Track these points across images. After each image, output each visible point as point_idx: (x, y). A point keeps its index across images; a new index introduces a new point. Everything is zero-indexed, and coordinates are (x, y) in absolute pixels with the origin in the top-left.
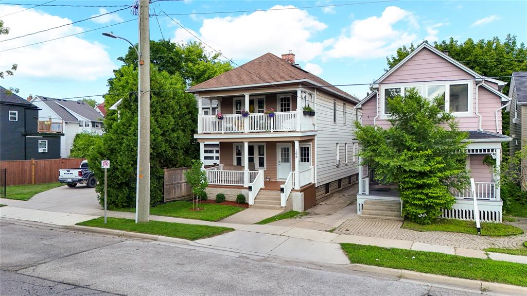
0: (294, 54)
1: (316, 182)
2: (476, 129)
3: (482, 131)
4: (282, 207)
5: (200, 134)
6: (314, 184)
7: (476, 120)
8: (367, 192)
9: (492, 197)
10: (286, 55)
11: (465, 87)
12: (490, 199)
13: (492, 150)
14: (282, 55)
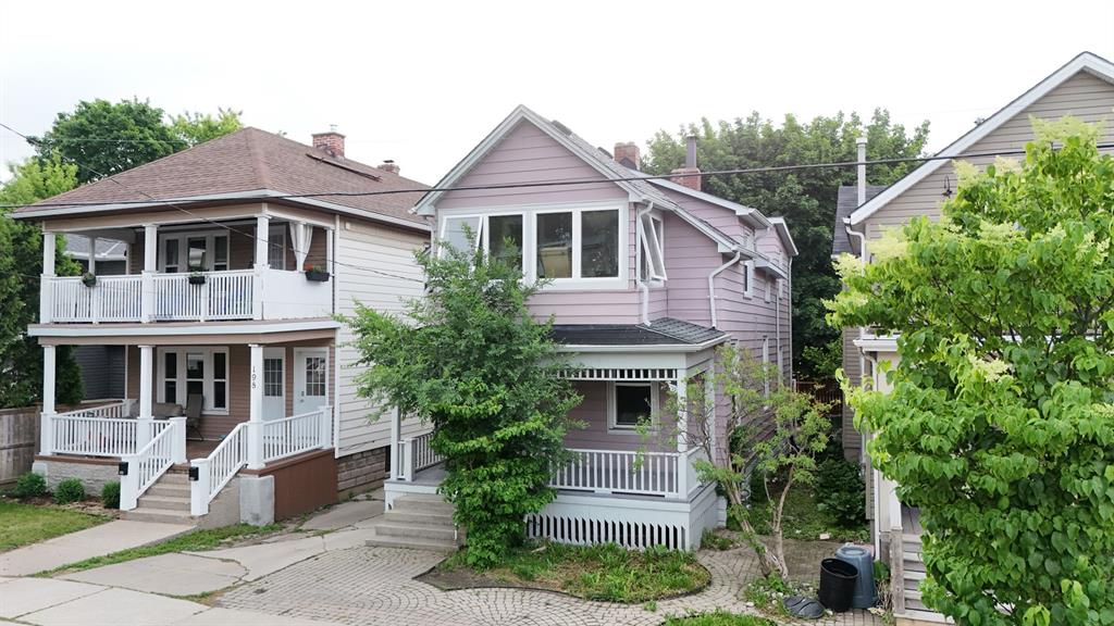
0: (341, 133)
1: (336, 446)
2: (634, 321)
3: (649, 324)
4: (192, 518)
5: (47, 325)
6: (332, 451)
7: (634, 298)
8: (408, 475)
9: (671, 490)
10: (322, 135)
11: (611, 218)
12: (666, 493)
13: (670, 372)
14: (315, 136)
